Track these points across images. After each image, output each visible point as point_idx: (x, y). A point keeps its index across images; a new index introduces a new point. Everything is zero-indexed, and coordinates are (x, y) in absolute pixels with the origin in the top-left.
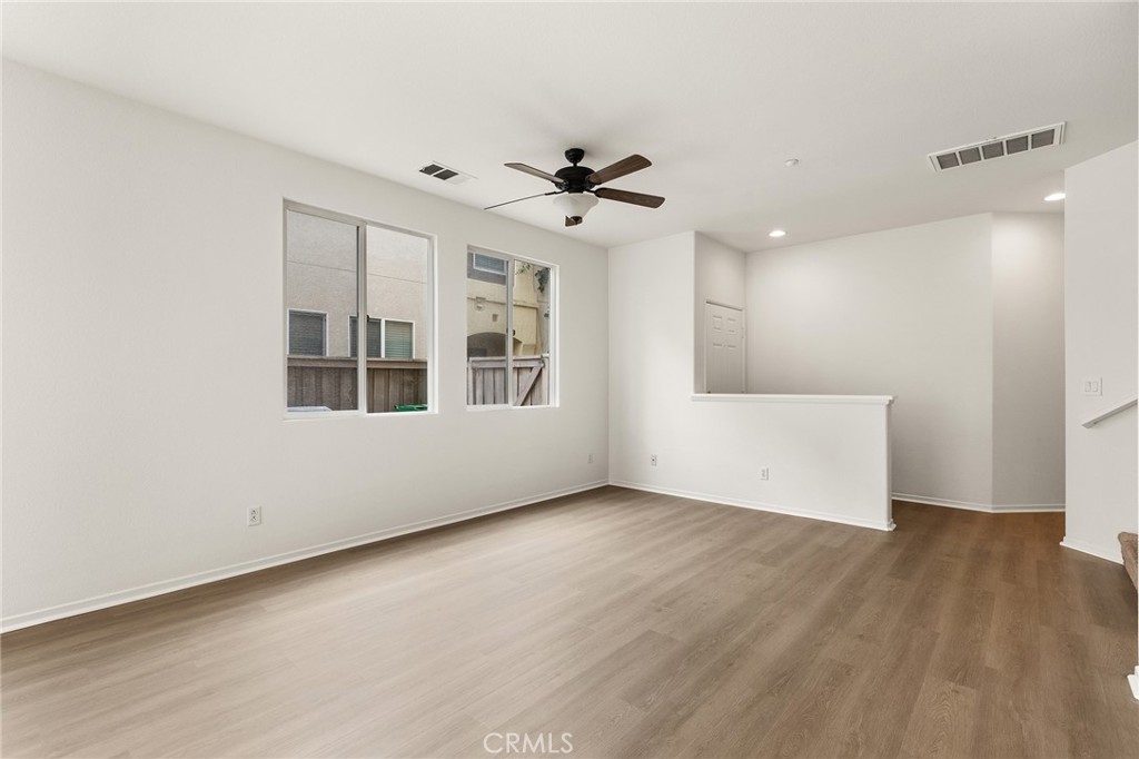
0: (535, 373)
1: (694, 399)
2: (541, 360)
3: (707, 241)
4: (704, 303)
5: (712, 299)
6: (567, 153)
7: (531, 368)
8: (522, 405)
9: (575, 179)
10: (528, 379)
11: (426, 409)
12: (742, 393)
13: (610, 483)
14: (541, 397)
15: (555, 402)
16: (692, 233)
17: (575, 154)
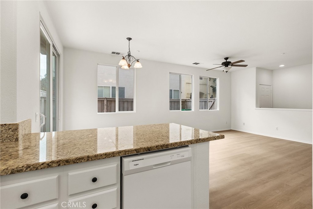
0: (213, 102)
1: (255, 109)
2: (214, 99)
3: (259, 69)
4: (259, 85)
5: (261, 84)
6: (225, 58)
7: (212, 101)
8: (209, 109)
9: (226, 64)
10: (211, 104)
11: (191, 110)
12: (271, 108)
13: (232, 129)
14: (214, 108)
15: (218, 109)
16: (255, 68)
17: (226, 59)
